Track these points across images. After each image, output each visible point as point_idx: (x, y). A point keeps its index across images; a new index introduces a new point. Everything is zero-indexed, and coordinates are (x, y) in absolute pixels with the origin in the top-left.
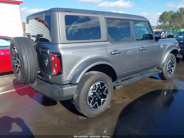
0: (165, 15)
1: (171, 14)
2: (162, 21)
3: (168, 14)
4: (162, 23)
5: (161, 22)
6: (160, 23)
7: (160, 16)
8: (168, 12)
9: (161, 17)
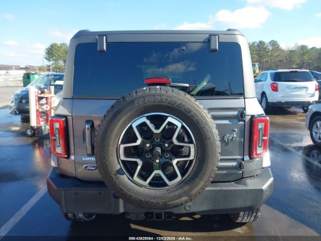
0: (56, 49)
1: (64, 47)
2: (52, 59)
3: (59, 47)
4: (51, 62)
5: (49, 60)
6: (48, 62)
7: (46, 49)
8: (59, 45)
9: (48, 51)
